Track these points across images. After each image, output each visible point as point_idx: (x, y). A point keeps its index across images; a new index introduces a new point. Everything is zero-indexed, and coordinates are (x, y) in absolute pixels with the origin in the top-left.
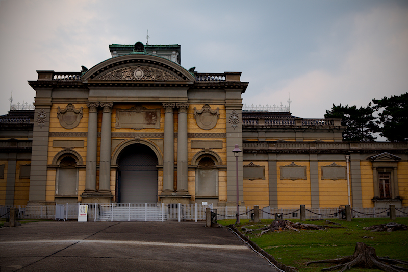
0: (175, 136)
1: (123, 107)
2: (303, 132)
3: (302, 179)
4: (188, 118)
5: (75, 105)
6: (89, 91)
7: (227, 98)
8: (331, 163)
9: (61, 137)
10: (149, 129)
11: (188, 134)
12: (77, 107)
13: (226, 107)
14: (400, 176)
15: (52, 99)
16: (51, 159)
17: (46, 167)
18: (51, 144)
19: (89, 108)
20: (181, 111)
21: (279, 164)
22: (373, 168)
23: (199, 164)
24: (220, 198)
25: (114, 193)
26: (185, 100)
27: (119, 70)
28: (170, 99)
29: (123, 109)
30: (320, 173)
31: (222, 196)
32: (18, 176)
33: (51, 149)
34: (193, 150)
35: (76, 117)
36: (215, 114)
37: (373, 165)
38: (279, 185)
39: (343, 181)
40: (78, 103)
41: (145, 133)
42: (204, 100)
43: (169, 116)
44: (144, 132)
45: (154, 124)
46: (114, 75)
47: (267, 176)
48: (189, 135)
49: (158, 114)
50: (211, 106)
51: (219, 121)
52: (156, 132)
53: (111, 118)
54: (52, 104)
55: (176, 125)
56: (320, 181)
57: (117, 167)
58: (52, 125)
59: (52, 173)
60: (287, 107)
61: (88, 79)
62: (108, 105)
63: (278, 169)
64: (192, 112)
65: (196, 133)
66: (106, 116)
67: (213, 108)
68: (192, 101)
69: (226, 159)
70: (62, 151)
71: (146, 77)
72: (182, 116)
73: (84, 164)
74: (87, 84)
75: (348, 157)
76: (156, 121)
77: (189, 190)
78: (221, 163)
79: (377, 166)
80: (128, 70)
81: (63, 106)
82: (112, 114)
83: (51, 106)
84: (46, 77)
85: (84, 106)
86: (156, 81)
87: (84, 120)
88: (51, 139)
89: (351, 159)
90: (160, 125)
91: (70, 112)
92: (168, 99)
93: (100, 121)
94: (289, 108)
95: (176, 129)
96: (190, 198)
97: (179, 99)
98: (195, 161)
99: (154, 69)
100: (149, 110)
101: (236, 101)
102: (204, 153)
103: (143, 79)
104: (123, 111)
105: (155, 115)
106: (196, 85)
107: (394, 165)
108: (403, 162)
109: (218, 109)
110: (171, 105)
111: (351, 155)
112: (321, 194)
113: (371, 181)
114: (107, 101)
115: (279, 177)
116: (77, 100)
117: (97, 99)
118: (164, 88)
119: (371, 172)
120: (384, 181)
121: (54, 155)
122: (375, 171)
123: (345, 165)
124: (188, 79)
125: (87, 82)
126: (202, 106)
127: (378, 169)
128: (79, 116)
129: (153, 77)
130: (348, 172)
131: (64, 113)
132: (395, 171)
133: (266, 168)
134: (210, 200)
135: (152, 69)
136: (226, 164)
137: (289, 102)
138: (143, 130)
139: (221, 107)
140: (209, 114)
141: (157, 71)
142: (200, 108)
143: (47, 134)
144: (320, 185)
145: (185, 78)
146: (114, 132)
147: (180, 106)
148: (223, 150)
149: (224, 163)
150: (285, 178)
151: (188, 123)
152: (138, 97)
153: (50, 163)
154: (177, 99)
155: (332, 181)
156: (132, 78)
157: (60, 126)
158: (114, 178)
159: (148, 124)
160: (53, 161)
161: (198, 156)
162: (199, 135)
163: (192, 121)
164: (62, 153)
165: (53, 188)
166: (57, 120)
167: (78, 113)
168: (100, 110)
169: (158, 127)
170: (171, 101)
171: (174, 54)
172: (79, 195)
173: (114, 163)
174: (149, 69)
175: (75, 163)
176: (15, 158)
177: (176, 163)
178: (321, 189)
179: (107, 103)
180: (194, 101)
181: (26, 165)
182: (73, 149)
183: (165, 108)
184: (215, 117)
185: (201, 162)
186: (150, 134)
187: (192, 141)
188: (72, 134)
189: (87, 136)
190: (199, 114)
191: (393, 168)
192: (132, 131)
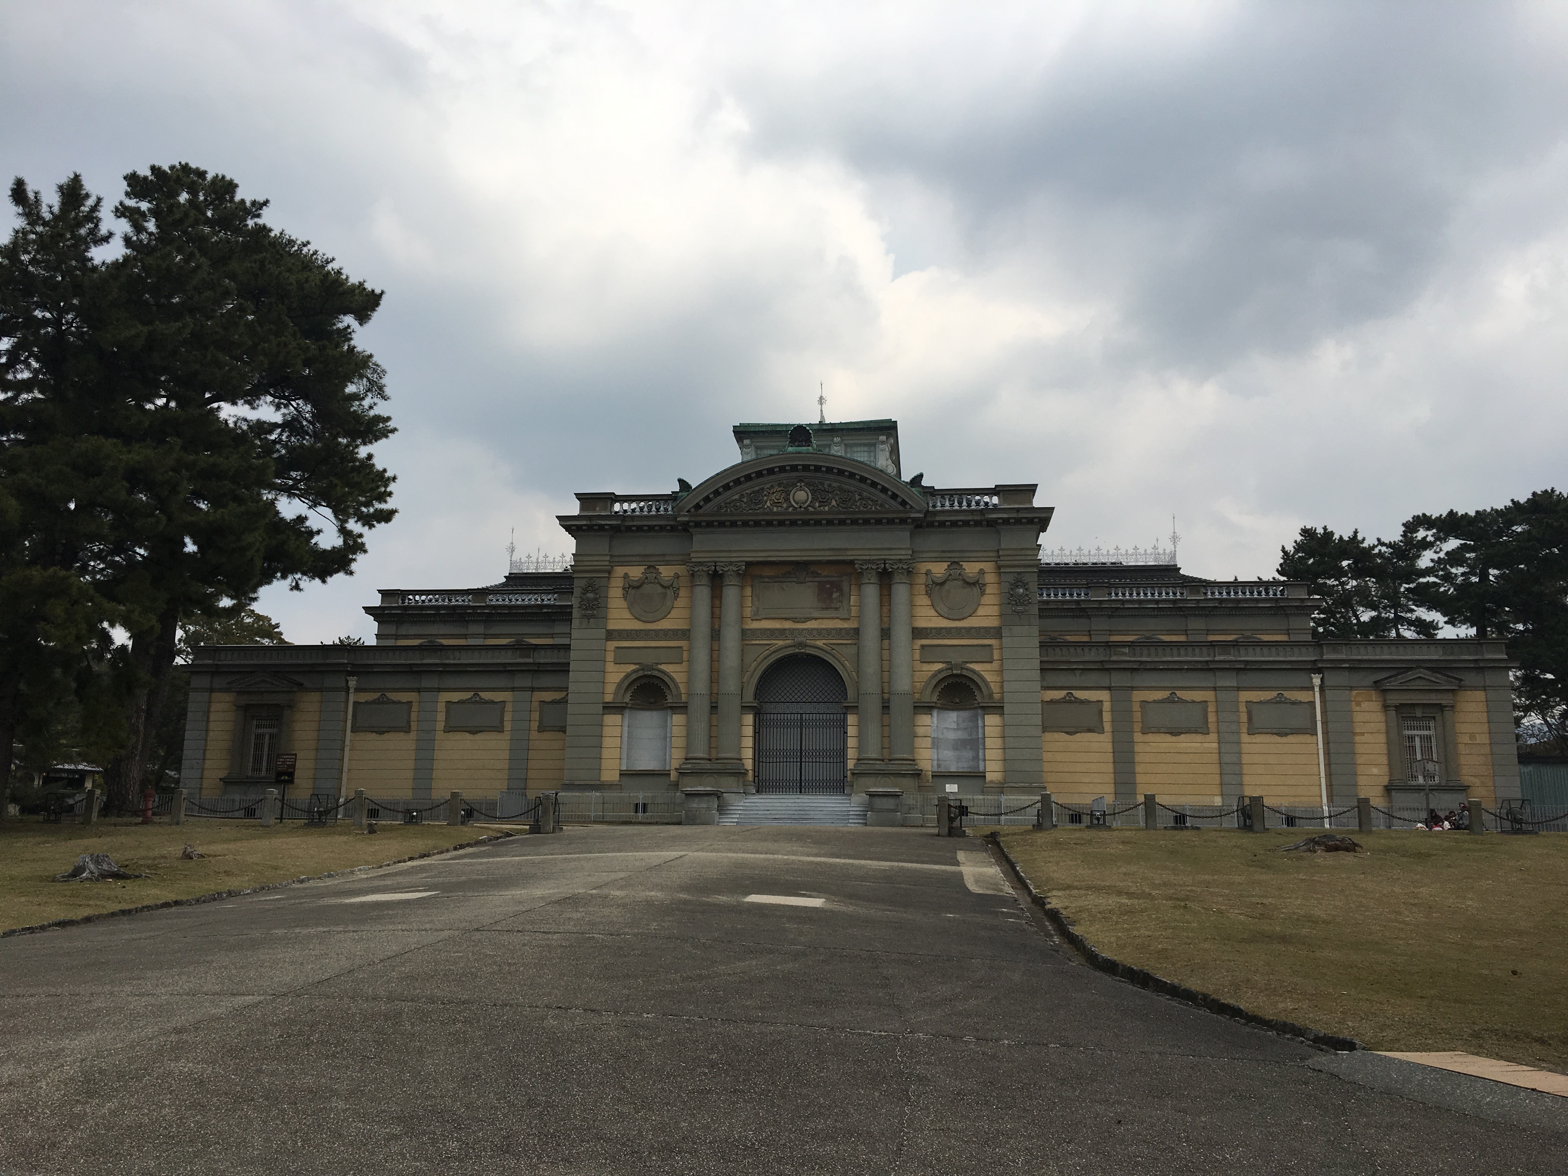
0: (886, 633)
1: (768, 572)
2: (1206, 616)
3: (1196, 732)
4: (912, 595)
5: (661, 569)
6: (691, 536)
7: (1003, 546)
8: (1274, 694)
9: (633, 639)
10: (825, 621)
11: (913, 629)
12: (666, 572)
13: (999, 567)
14: (1462, 728)
15: (611, 556)
16: (610, 689)
17: (601, 706)
18: (610, 657)
19: (693, 575)
20: (897, 578)
21: (1138, 696)
22: (1386, 707)
23: (940, 697)
24: (989, 777)
25: (749, 764)
26: (904, 554)
27: (756, 489)
28: (873, 552)
29: (768, 577)
30: (1244, 718)
31: (994, 772)
32: (535, 725)
33: (610, 667)
34: (926, 667)
35: (665, 595)
36: (974, 584)
37: (1385, 700)
38: (1138, 748)
39: (1308, 738)
40: (667, 563)
41: (817, 629)
42: (949, 552)
43: (871, 592)
44: (816, 627)
45: (837, 609)
46: (745, 500)
47: (1107, 726)
48: (917, 633)
49: (845, 586)
50: (965, 565)
51: (985, 600)
52: (841, 626)
53: (743, 597)
54: (612, 567)
55: (885, 609)
56: (1245, 738)
57: (755, 705)
58: (613, 614)
59: (612, 720)
60: (1168, 551)
61: (688, 511)
62: (735, 569)
63: (1136, 707)
64: (921, 579)
65: (931, 629)
66: (731, 594)
67: (971, 569)
68: (921, 555)
69: (1002, 687)
70: (634, 671)
71: (817, 504)
72: (900, 592)
73: (684, 698)
74: (689, 522)
75: (1317, 680)
76: (841, 602)
77: (917, 757)
78: (991, 695)
79: (1397, 702)
80: (776, 488)
81: (636, 572)
82: (742, 587)
83: (610, 572)
84: (598, 509)
85: (680, 569)
86: (839, 513)
87: (681, 602)
88: (612, 645)
89: (1327, 683)
90: (849, 611)
91: (651, 585)
92: (867, 553)
93: (717, 603)
94: (1174, 556)
95: (886, 619)
96: (920, 774)
97: (893, 552)
98: (929, 690)
99: (835, 484)
100: (825, 576)
101: (1024, 552)
102: (949, 672)
103: (811, 509)
104: (766, 580)
105: (840, 590)
106: (929, 519)
107: (1444, 699)
108: (1469, 693)
109: (982, 572)
110: (874, 567)
111: (1326, 674)
112: (1246, 769)
113: (1382, 738)
114: (733, 560)
115: (1137, 727)
116: (667, 558)
117: (709, 555)
118: (856, 527)
119: (1380, 717)
120: (1417, 740)
121: (618, 681)
122: (1393, 713)
123: (1311, 699)
124: (911, 507)
125: (686, 519)
126: (945, 565)
127: (1399, 708)
128: (670, 592)
129: (834, 503)
130: (1319, 717)
131: (638, 587)
132: (1447, 714)
133: (1107, 706)
134: (966, 782)
135: (830, 485)
136: (1003, 698)
137: (1175, 539)
138: (813, 622)
139: (988, 567)
140: (960, 583)
141: (841, 489)
142: (939, 569)
143: (602, 633)
144: (1245, 748)
145: (904, 503)
146: (747, 627)
147: (895, 567)
148: (996, 665)
149: (997, 696)
150: (1153, 730)
151: (912, 605)
152: (801, 550)
153: (609, 698)
154: (887, 552)
155: (1277, 739)
156: (785, 506)
157: (629, 616)
158: (748, 731)
159: (823, 609)
160: (616, 693)
161: (937, 680)
162: (939, 632)
163: (923, 600)
164: (634, 676)
165: (616, 753)
166: (623, 604)
167: (668, 587)
168: (716, 579)
169: (846, 616)
170: (873, 558)
171: (883, 443)
172: (673, 768)
173: (749, 697)
174: (823, 484)
175: (665, 697)
176: (530, 685)
177: (886, 696)
178: (1245, 759)
179: (731, 563)
180: (925, 555)
181: (553, 702)
182: (659, 666)
183: (861, 574)
184: (976, 590)
185: (942, 695)
186: (829, 631)
187: (923, 646)
188: (657, 632)
189: (688, 639)
190: (937, 584)
191: (1441, 707)
192: (788, 625)
